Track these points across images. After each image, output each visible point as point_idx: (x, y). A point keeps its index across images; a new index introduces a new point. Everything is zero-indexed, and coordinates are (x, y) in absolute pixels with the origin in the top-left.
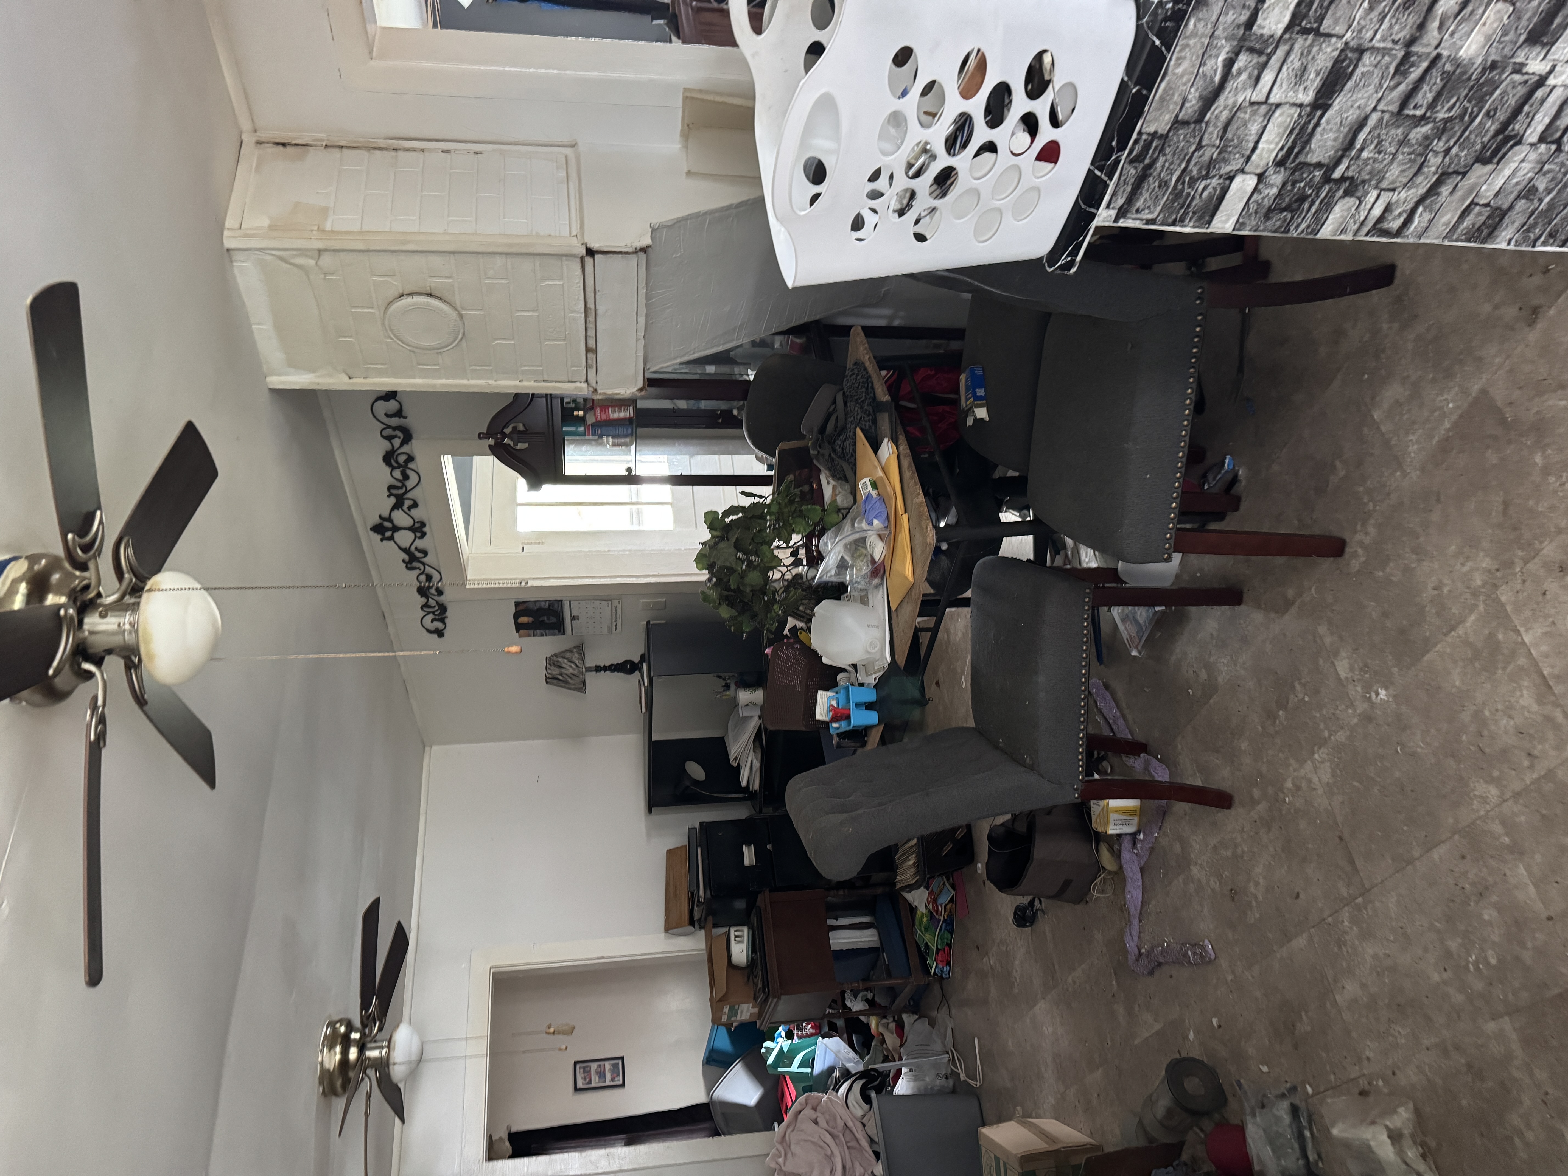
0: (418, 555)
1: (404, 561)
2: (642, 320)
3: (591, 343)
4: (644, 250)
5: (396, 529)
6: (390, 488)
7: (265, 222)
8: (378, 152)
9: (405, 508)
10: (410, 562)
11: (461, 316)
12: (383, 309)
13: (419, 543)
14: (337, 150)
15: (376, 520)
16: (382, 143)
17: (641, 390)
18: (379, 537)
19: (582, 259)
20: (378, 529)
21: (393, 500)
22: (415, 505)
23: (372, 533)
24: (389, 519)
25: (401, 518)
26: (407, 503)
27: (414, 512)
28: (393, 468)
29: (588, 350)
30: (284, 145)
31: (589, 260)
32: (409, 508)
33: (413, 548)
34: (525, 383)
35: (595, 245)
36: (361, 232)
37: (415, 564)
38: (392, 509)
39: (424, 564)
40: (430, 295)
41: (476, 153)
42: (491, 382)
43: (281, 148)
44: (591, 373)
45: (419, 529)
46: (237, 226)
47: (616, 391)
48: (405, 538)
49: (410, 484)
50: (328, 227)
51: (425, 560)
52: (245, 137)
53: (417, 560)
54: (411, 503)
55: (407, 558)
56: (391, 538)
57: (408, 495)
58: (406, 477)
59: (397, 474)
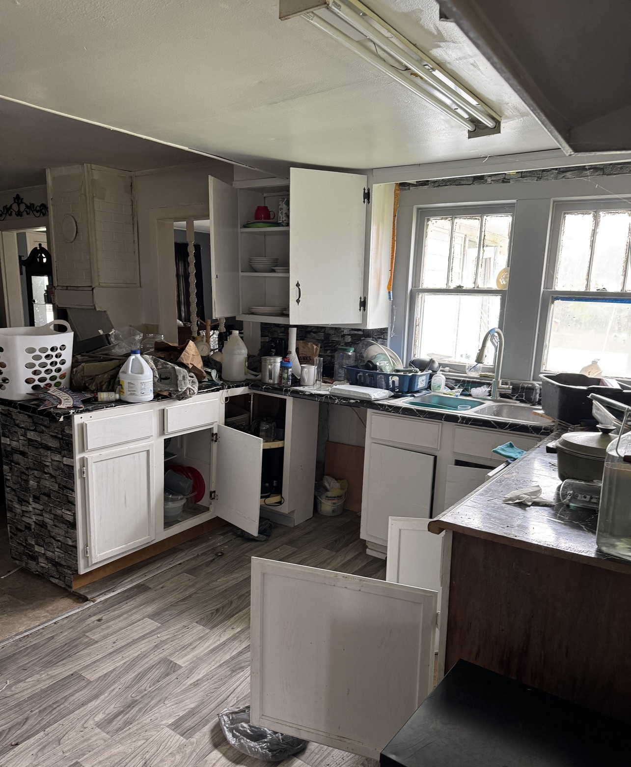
0: (10, 212)
1: (6, 205)
2: (77, 307)
3: (69, 288)
4: (95, 309)
5: (19, 205)
6: (33, 204)
7: (96, 177)
8: (132, 218)
9: (26, 209)
10: (6, 208)
11: (72, 242)
12: (72, 215)
13: (14, 213)
14: (131, 204)
15: (22, 196)
16: (135, 220)
17: (57, 306)
18: (15, 196)
19: (91, 286)
20: (18, 196)
21: (29, 205)
22: (28, 214)
23: (16, 194)
24: (22, 202)
25: (23, 207)
26: (28, 210)
27: (25, 213)
28: (40, 207)
29: (67, 287)
30: (131, 186)
31: (91, 289)
32: (26, 211)
33: (12, 210)
34: (55, 264)
35: (94, 291)
36: (94, 210)
37: (5, 211)
38: (25, 204)
39: (6, 214)
40: (77, 232)
41: (134, 252)
42: (54, 251)
43: (130, 185)
44: (60, 288)
45: (19, 214)
46: (92, 168)
47: (56, 297)
48: (15, 207)
49: (35, 212)
50: (95, 199)
51: (7, 215)
52: (132, 173)
53: (7, 211)
54: (29, 212)
55: (8, 207)
56: (15, 202)
57: (31, 212)
58: (37, 212)
59: (38, 208)
